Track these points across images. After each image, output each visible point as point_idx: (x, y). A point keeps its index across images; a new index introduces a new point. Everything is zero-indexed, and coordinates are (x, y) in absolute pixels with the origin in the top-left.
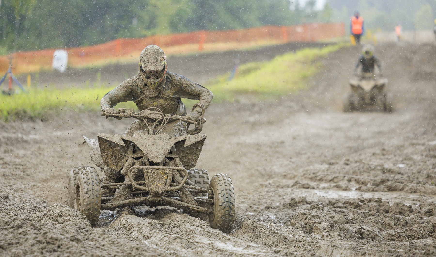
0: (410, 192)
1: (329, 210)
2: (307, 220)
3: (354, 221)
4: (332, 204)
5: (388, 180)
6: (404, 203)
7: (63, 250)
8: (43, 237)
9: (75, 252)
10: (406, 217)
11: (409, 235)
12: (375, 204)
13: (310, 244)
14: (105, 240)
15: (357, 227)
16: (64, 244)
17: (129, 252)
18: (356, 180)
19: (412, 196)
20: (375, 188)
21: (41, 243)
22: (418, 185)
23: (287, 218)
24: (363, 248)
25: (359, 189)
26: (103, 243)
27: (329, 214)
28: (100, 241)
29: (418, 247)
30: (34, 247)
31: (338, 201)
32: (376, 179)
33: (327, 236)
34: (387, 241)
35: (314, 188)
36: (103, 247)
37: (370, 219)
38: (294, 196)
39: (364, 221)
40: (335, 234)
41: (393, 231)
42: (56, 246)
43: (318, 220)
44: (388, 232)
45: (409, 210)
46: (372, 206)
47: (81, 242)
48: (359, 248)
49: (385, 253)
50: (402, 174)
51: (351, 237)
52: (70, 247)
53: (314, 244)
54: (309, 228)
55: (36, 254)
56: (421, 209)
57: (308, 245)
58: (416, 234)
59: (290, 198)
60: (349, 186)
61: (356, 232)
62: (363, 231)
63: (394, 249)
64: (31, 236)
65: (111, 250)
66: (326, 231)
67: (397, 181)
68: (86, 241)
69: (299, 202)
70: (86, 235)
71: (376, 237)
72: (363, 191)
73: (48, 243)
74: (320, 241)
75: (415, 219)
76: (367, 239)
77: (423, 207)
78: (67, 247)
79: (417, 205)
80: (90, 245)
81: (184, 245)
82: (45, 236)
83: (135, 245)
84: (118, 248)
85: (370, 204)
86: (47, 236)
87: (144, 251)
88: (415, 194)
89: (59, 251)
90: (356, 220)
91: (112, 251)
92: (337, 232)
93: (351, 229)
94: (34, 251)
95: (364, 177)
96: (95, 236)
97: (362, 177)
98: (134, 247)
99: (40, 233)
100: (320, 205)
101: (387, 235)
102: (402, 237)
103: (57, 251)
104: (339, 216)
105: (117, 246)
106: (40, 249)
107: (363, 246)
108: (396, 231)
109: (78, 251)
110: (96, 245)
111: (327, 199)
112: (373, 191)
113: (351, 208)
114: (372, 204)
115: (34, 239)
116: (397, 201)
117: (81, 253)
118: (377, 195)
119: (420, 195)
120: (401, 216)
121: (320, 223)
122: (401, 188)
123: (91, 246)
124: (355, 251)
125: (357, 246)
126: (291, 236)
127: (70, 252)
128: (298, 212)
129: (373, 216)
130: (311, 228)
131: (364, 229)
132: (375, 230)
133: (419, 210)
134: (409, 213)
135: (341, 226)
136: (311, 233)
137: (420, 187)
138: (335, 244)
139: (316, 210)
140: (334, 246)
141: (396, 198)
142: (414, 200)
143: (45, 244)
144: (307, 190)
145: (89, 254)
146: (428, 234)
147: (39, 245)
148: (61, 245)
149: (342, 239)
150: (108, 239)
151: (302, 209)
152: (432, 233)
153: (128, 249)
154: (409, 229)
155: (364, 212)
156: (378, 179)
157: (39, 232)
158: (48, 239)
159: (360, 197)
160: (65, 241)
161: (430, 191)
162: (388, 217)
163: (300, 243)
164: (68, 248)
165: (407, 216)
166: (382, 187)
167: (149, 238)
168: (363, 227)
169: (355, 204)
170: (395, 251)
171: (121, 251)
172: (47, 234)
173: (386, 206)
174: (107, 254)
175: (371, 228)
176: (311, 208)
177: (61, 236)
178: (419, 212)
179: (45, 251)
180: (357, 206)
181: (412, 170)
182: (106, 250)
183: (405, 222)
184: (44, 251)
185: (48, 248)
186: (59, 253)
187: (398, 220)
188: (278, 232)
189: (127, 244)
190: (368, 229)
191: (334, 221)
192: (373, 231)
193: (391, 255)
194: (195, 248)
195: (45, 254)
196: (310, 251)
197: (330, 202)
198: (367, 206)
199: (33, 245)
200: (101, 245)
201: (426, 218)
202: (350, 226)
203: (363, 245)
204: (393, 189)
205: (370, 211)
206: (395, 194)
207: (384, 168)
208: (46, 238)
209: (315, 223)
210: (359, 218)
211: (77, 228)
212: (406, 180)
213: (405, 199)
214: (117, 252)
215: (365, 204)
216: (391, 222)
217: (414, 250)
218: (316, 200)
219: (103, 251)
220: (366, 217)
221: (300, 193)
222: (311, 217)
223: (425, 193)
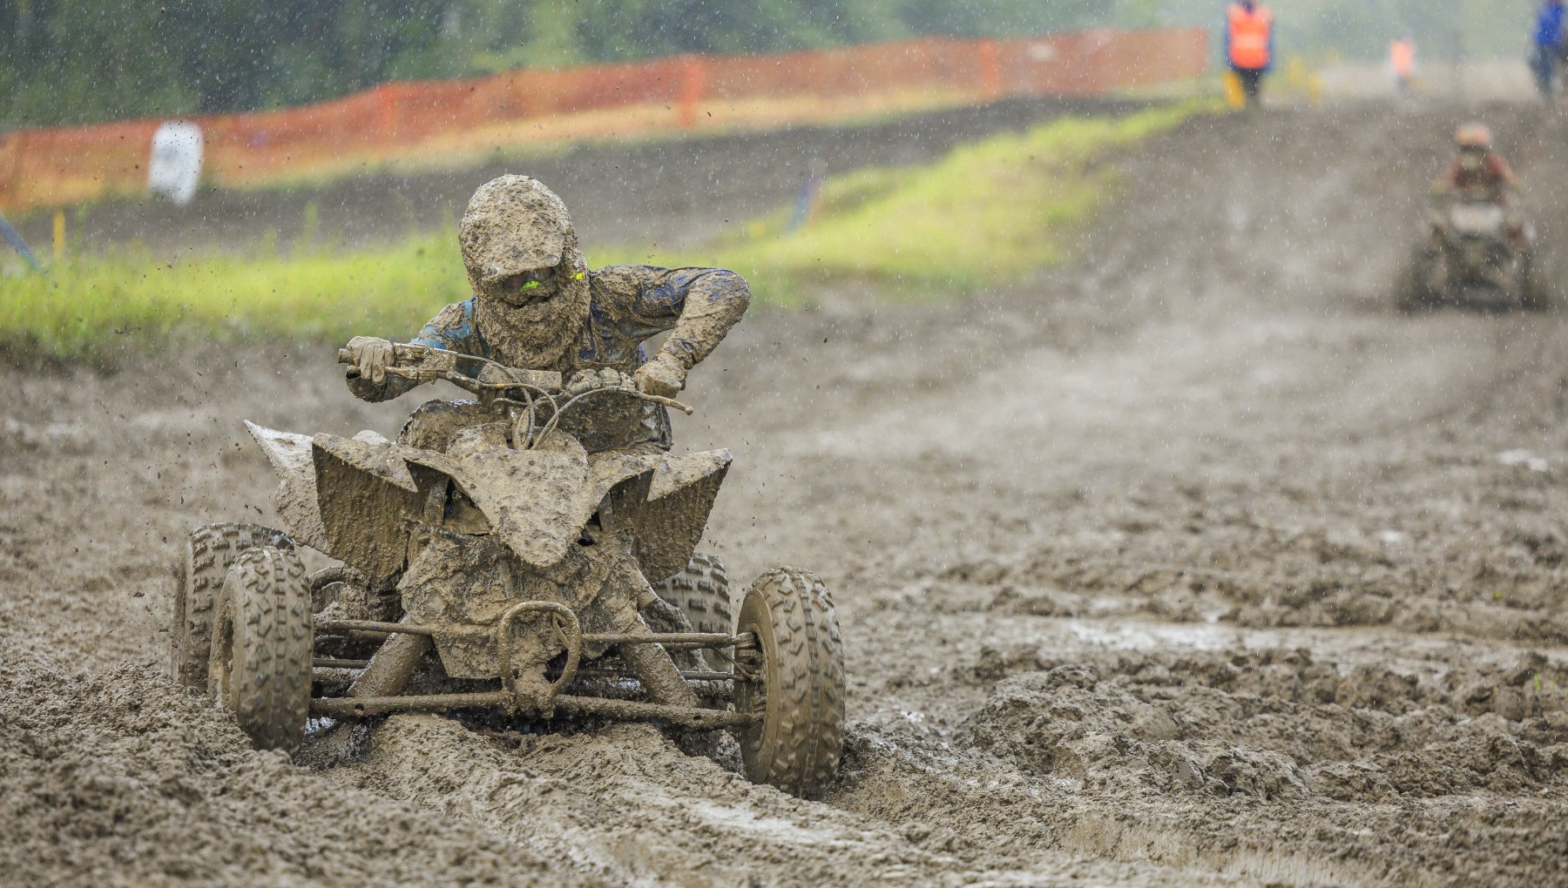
0: (1416, 626)
1: (1117, 691)
2: (1033, 727)
3: (1206, 732)
4: (1132, 669)
5: (1337, 586)
6: (1391, 667)
7: (133, 827)
8: (62, 781)
9: (175, 836)
10: (1396, 715)
11: (1405, 779)
12: (1285, 670)
13: (1040, 811)
14: (292, 794)
15: (1212, 751)
16: (136, 806)
17: (374, 835)
18: (1221, 586)
19: (1423, 644)
20: (1288, 613)
21: (54, 806)
22: (1444, 604)
23: (965, 718)
24: (1229, 826)
25: (1231, 618)
26: (280, 805)
27: (1114, 703)
28: (271, 799)
29: (1427, 819)
30: (28, 817)
31: (1153, 659)
32: (1295, 581)
33: (1103, 783)
34: (1323, 803)
35: (1068, 614)
36: (281, 821)
37: (1265, 723)
38: (993, 642)
39: (1242, 731)
40: (1132, 775)
41: (1346, 764)
42: (107, 817)
43: (1075, 725)
44: (1325, 768)
45: (1408, 693)
46: (1275, 678)
47: (201, 799)
48: (1213, 826)
49: (1306, 841)
50: (1389, 565)
51: (1190, 786)
52: (158, 819)
53: (1054, 810)
54: (1040, 754)
55: (31, 843)
56: (1451, 688)
57: (1034, 814)
58: (1429, 776)
59: (979, 648)
60: (1196, 608)
61: (1209, 769)
62: (1235, 764)
63: (1339, 829)
64: (19, 779)
65: (308, 831)
66: (1100, 763)
67: (1370, 588)
68: (219, 799)
69: (1011, 664)
70: (223, 776)
71: (1283, 787)
72: (1245, 624)
73: (78, 804)
74: (1076, 799)
75: (1426, 725)
76: (1248, 794)
77: (1459, 682)
78: (147, 818)
79: (1437, 677)
80: (234, 811)
81: (577, 813)
82: (69, 780)
83: (399, 811)
84: (335, 825)
85: (1267, 670)
86: (76, 778)
87: (428, 832)
88: (1430, 636)
89: (118, 834)
90: (1212, 728)
91: (312, 834)
92: (1140, 766)
93: (1193, 758)
94: (28, 834)
95: (1250, 576)
96: (254, 782)
97: (1246, 574)
98: (392, 819)
99: (52, 770)
100: (1084, 674)
101: (1322, 780)
102: (1377, 790)
103: (111, 834)
104: (1151, 712)
105: (332, 816)
106: (47, 825)
107: (1230, 818)
108: (1357, 764)
109: (186, 832)
110: (256, 813)
111: (1116, 653)
112: (1281, 624)
113: (1200, 684)
114: (1274, 672)
115: (29, 788)
116: (1367, 660)
117: (195, 839)
118: (1295, 640)
119: (1453, 639)
120: (1377, 715)
121: (1080, 737)
122: (1382, 614)
123: (239, 816)
124: (1199, 834)
125: (1207, 818)
126: (973, 782)
127: (157, 838)
128: (1001, 698)
129: (1278, 711)
130: (1049, 757)
131: (1239, 759)
132: (1279, 761)
133: (1444, 692)
134: (1406, 702)
135: (1156, 748)
136: (1048, 772)
137: (1451, 611)
138: (1127, 811)
139: (1067, 689)
140: (1125, 818)
141: (1363, 649)
142: (1428, 658)
143: (68, 808)
144: (1042, 620)
145: (226, 842)
146: (1472, 778)
147: (47, 811)
148: (128, 810)
149: (1156, 794)
150: (300, 791)
151: (1016, 688)
152: (1484, 772)
153: (373, 826)
154: (1401, 761)
155: (1242, 699)
156: (1302, 583)
157: (49, 766)
158: (78, 791)
159: (1232, 648)
160: (142, 797)
161: (1487, 625)
162: (1330, 715)
163: (1003, 809)
164: (150, 823)
165: (1399, 712)
166: (1315, 609)
167: (453, 789)
168: (1238, 749)
169: (1214, 672)
170: (1343, 834)
171: (348, 835)
172: (77, 773)
173: (1326, 677)
174: (292, 842)
175: (1266, 754)
176: (1049, 682)
177: (128, 779)
178: (1443, 700)
179: (66, 833)
180: (1223, 679)
181: (1426, 550)
182: (291, 831)
183: (1391, 734)
184: (62, 835)
185: (77, 822)
186: (117, 839)
187: (1365, 725)
188: (928, 768)
189: (369, 809)
190: (1254, 757)
191: (1134, 731)
192: (1272, 767)
193: (1330, 847)
194: (620, 824)
195: (65, 843)
196: (1038, 836)
197: (1122, 662)
198: (1257, 678)
199: (22, 812)
200: (274, 814)
201: (1466, 721)
202: (1191, 746)
203: (1230, 814)
204: (1354, 616)
205: (1266, 694)
206: (1361, 637)
207: (1325, 543)
208: (72, 787)
209: (1061, 735)
210: (1223, 718)
211: (190, 749)
212: (1402, 586)
213: (1398, 655)
214: (330, 837)
215: (1249, 670)
216: (1338, 733)
217: (1411, 831)
218: (1072, 658)
219: (279, 833)
220: (1251, 716)
221: (1017, 631)
222: (1049, 715)
223: (1469, 631)
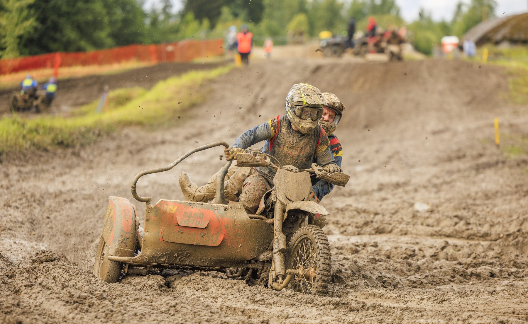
0: (400, 233)
19: (404, 239)
223: (416, 234)
